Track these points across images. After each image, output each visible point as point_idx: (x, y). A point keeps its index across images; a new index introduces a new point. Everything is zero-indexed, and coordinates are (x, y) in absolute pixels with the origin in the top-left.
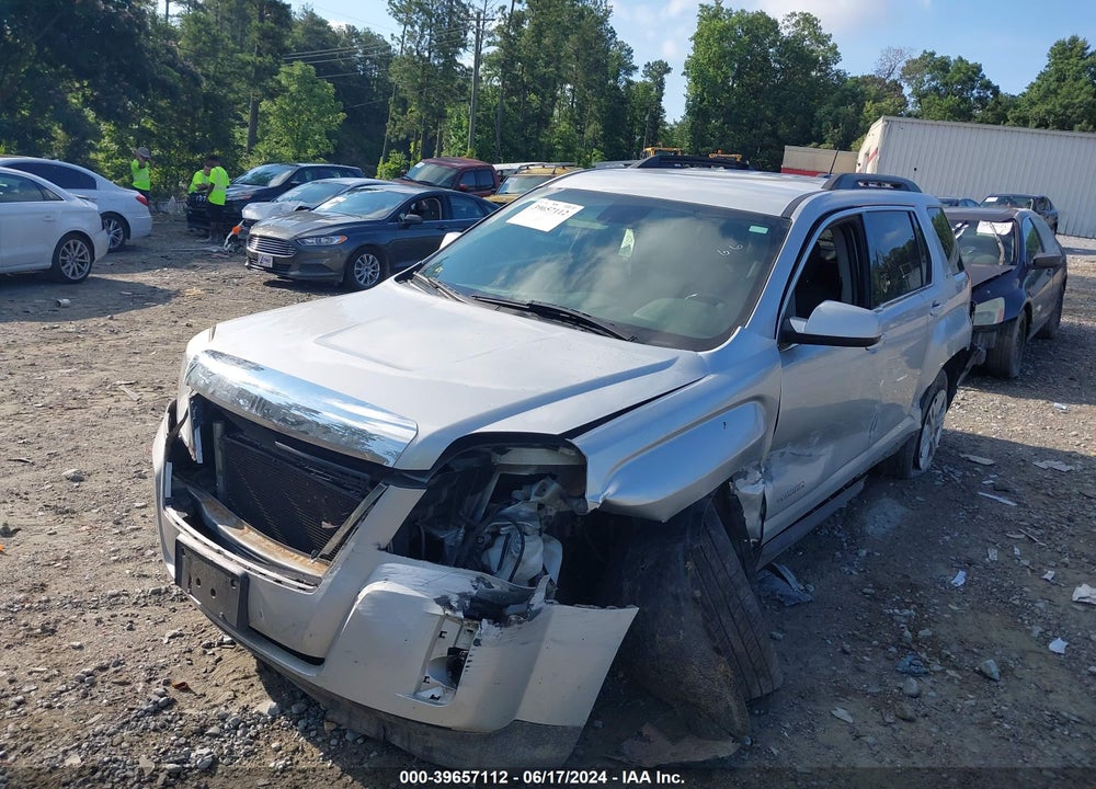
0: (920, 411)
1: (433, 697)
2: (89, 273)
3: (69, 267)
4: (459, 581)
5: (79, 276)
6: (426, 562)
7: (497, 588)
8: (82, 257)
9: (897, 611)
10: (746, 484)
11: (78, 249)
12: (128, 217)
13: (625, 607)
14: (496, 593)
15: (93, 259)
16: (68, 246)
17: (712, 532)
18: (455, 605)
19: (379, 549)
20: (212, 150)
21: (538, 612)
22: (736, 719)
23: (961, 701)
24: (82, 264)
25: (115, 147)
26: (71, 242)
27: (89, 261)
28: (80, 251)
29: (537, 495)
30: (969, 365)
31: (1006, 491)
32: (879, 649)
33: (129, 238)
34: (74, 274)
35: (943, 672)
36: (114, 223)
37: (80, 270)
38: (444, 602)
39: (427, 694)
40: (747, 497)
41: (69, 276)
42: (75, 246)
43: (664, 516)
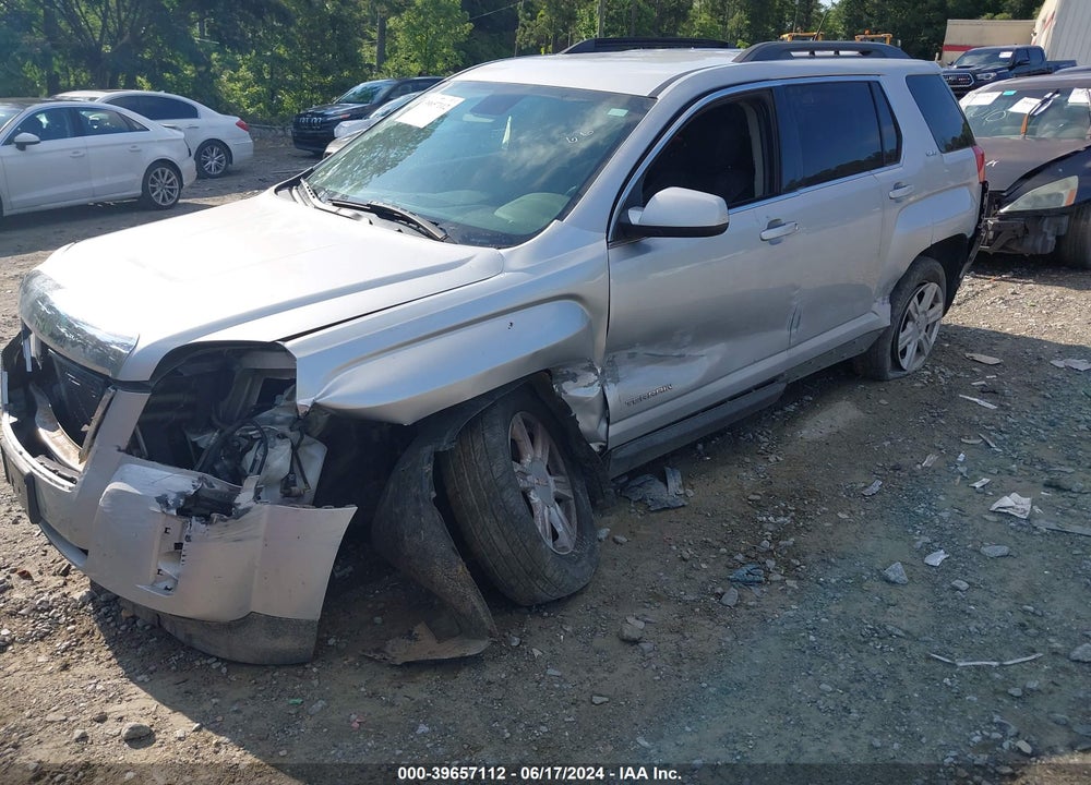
0: (889, 306)
1: (166, 588)
2: (178, 199)
3: (159, 194)
4: (179, 481)
5: (171, 202)
6: (155, 463)
7: (217, 487)
8: (171, 184)
9: (771, 518)
10: (576, 388)
11: (166, 177)
12: (230, 143)
13: (320, 507)
14: (216, 492)
15: (181, 185)
16: (156, 174)
17: (487, 435)
18: (171, 503)
19: (119, 450)
20: (341, 70)
21: (247, 510)
22: (484, 619)
23: (781, 611)
24: (172, 190)
25: (250, 75)
26: (159, 170)
27: (177, 187)
28: (168, 178)
29: (287, 399)
30: (973, 254)
31: (994, 392)
32: (725, 556)
33: (231, 162)
34: (164, 200)
35: (782, 582)
36: (216, 149)
37: (170, 197)
38: (162, 500)
39: (162, 585)
40: (579, 401)
41: (160, 202)
42: (163, 174)
43: (407, 419)
